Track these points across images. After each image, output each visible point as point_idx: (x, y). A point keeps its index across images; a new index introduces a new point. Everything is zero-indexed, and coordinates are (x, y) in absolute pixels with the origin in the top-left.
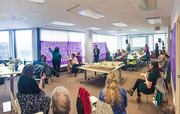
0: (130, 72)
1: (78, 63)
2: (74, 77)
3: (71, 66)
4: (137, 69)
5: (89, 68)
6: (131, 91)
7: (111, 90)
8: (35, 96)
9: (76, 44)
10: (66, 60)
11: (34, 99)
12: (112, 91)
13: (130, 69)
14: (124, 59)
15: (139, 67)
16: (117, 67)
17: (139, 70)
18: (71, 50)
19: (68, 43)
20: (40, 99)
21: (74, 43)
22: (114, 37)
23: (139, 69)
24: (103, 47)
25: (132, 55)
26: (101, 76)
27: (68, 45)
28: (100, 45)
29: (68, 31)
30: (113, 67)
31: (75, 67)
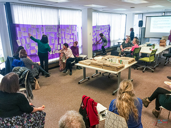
0: (143, 72)
1: (73, 57)
2: (69, 75)
3: (64, 61)
4: (154, 69)
5: (89, 65)
6: (147, 101)
7: (124, 102)
8: (24, 117)
9: (70, 27)
10: (58, 52)
11: (22, 121)
12: (125, 104)
13: (143, 68)
14: (136, 52)
15: (158, 66)
16: (127, 66)
17: (158, 71)
18: (63, 36)
19: (59, 26)
20: (31, 119)
21: (67, 27)
22: (122, 15)
23: (157, 69)
24: (105, 31)
25: (147, 46)
26: (103, 75)
27: (58, 30)
28: (101, 29)
29: (58, 8)
30: (121, 65)
31: (70, 62)
